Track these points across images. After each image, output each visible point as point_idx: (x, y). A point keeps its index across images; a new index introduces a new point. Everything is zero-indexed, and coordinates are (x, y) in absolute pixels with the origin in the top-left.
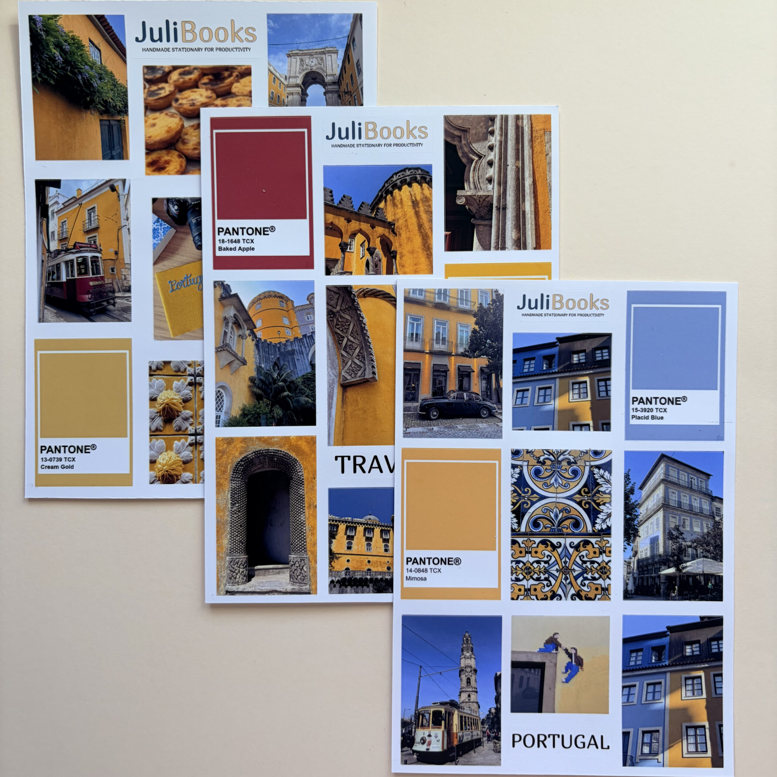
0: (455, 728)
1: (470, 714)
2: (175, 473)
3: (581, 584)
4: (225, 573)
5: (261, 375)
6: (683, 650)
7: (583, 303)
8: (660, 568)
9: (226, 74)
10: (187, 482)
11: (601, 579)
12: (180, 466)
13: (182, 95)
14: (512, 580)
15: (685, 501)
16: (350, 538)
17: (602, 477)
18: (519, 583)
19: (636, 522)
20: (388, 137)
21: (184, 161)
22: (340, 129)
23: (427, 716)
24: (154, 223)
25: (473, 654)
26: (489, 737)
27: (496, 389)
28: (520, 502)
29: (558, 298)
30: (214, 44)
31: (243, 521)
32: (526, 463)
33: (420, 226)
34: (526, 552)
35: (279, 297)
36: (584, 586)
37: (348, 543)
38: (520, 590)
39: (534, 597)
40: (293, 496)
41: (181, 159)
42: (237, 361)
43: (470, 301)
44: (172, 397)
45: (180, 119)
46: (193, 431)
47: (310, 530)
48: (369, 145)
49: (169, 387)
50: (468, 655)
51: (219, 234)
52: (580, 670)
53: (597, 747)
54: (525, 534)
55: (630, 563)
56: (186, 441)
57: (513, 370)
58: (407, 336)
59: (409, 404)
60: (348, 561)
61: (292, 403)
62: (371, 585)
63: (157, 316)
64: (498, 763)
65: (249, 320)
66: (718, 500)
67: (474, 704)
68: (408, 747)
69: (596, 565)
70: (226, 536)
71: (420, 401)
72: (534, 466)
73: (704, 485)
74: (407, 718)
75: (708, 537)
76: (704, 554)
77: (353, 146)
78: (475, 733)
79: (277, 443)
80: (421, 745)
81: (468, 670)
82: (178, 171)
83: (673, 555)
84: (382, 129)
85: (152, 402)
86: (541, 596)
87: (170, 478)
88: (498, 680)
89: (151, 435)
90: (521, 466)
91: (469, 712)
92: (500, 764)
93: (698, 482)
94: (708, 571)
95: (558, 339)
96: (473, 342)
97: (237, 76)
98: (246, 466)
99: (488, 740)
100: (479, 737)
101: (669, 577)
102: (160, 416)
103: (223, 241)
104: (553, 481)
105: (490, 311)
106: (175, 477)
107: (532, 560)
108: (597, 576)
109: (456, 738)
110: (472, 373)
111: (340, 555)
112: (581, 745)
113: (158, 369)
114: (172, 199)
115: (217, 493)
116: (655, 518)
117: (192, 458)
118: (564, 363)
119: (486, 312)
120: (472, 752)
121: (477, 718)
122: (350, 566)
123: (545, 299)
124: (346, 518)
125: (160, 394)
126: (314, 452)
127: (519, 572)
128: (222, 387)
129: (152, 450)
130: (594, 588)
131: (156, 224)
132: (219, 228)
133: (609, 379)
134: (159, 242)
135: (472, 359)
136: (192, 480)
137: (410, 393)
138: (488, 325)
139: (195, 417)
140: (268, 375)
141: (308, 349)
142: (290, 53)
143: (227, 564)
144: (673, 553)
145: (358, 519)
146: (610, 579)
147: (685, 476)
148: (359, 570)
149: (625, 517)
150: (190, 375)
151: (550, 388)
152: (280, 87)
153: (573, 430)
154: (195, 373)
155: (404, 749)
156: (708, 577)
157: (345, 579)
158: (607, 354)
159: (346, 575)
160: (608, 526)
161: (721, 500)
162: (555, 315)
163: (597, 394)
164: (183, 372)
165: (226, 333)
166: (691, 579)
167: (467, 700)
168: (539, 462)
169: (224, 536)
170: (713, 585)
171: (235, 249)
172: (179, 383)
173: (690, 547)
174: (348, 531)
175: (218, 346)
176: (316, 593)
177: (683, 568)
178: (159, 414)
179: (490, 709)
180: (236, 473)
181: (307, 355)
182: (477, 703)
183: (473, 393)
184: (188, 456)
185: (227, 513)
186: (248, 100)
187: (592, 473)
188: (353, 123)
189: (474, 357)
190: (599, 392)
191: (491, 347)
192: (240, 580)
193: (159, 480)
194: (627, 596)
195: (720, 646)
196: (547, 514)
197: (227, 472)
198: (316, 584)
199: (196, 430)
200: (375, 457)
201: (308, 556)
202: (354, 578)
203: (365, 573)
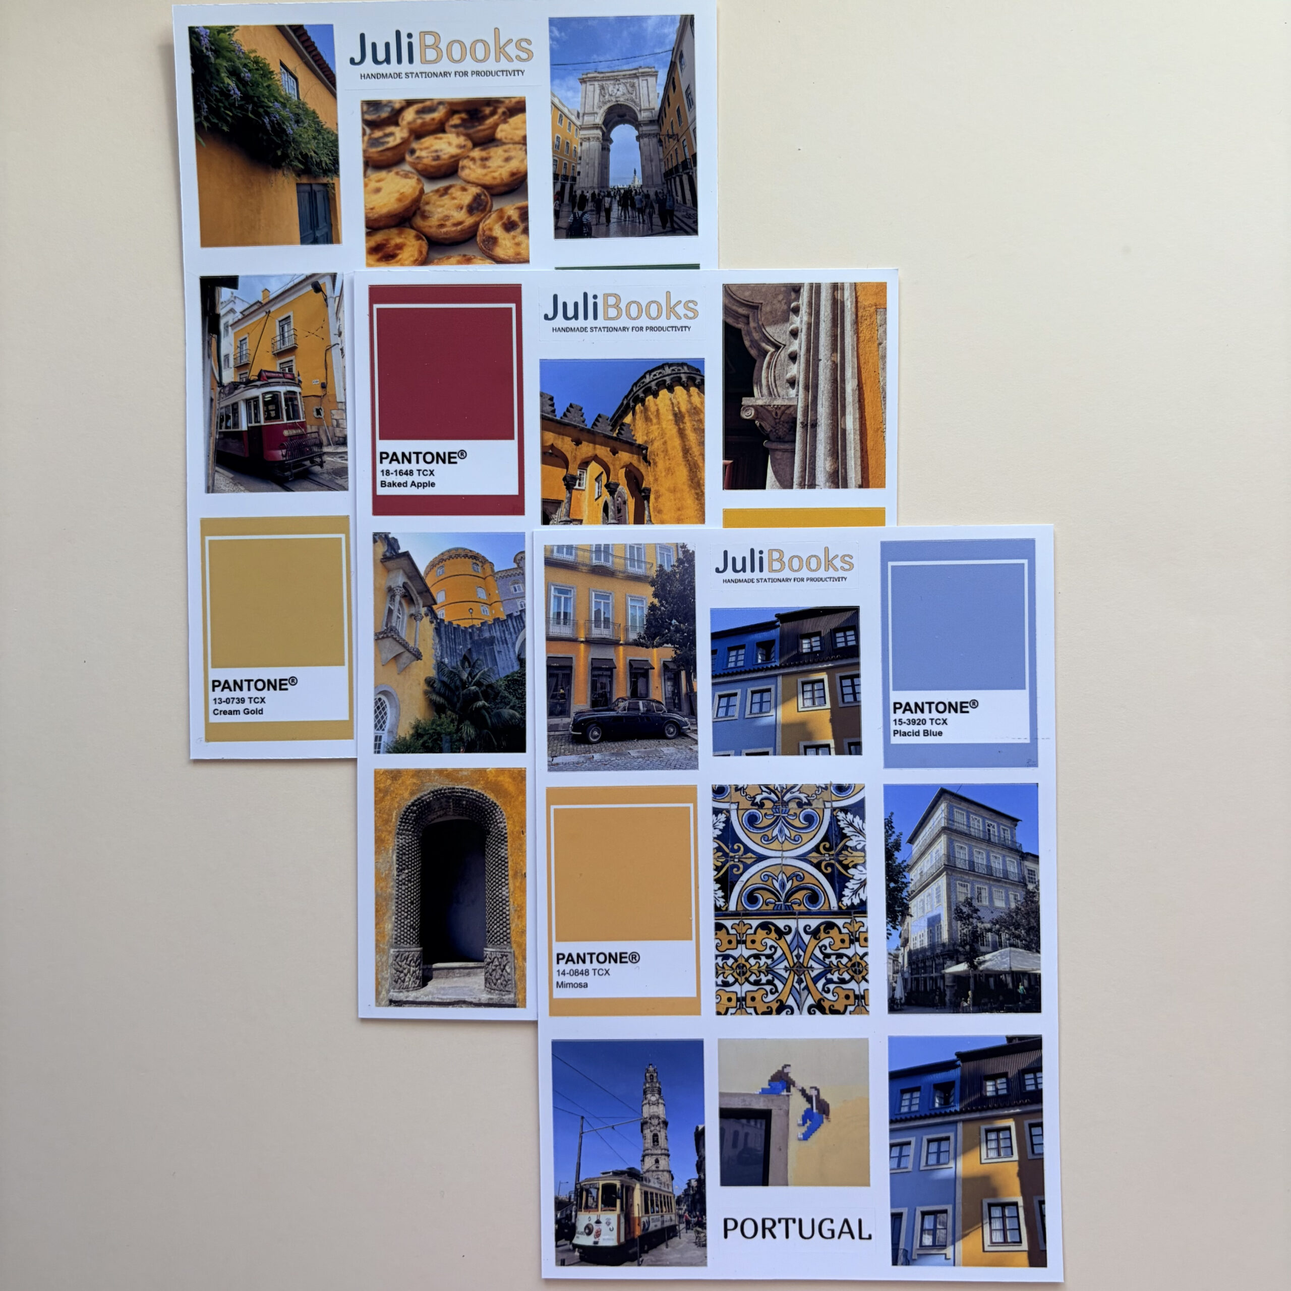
0: (637, 1210)
1: (660, 1189)
3: (823, 989)
4: (388, 973)
5: (443, 675)
6: (982, 1088)
7: (814, 562)
8: (944, 963)
11: (853, 982)
14: (717, 985)
15: (980, 860)
17: (851, 824)
18: (728, 989)
19: (905, 894)
23: (594, 1192)
25: (661, 1097)
26: (688, 1223)
27: (687, 694)
28: (728, 865)
29: (776, 555)
31: (416, 895)
32: (734, 806)
34: (739, 942)
36: (828, 991)
38: (730, 1000)
39: (751, 1010)
40: (490, 859)
42: (408, 655)
43: (645, 562)
50: (653, 1099)
51: (381, 462)
52: (825, 1121)
53: (853, 1237)
54: (735, 914)
55: (896, 957)
57: (713, 665)
58: (551, 616)
59: (556, 721)
61: (491, 719)
64: (702, 1262)
65: (425, 590)
66: (1031, 857)
67: (665, 1173)
68: (566, 1240)
69: (845, 960)
70: (390, 918)
71: (573, 715)
72: (747, 810)
73: (1008, 836)
74: (564, 1196)
75: (1017, 915)
76: (1012, 941)
78: (667, 1217)
79: (467, 778)
80: (585, 1236)
81: (655, 1122)
83: (964, 943)
86: (762, 1008)
88: (700, 1136)
90: (728, 811)
91: (657, 1186)
92: (705, 1265)
93: (999, 832)
94: (1018, 966)
95: (777, 616)
96: (651, 624)
98: (419, 812)
99: (688, 1228)
100: (673, 1223)
101: (957, 977)
103: (388, 472)
104: (776, 832)
105: (675, 576)
107: (747, 953)
108: (846, 976)
109: (639, 1225)
110: (651, 671)
112: (828, 1234)
115: (376, 852)
116: (933, 887)
118: (788, 653)
119: (669, 578)
120: (663, 1247)
121: (669, 1195)
123: (757, 556)
126: (522, 792)
127: (728, 972)
128: (385, 693)
130: (843, 996)
132: (381, 453)
133: (858, 676)
135: (650, 649)
137: (557, 703)
138: (673, 598)
140: (453, 674)
143: (391, 961)
144: (964, 940)
146: (867, 981)
147: (978, 821)
149: (888, 886)
151: (769, 690)
153: (806, 754)
155: (560, 1243)
156: (1017, 976)
158: (853, 638)
160: (861, 900)
161: (1036, 858)
162: (773, 580)
163: (840, 699)
166: (992, 980)
167: (654, 1168)
168: (753, 804)
169: (386, 917)
170: (1025, 988)
173: (990, 930)
175: (379, 629)
176: (525, 1006)
177: (980, 963)
179: (690, 1180)
180: (405, 823)
181: (514, 645)
182: (669, 1172)
183: (653, 701)
185: (392, 884)
187: (834, 820)
189: (653, 647)
190: (843, 695)
191: (678, 630)
192: (411, 984)
194: (894, 1006)
195: (1039, 1081)
196: (769, 882)
197: (391, 821)
198: (525, 992)
201: (512, 951)
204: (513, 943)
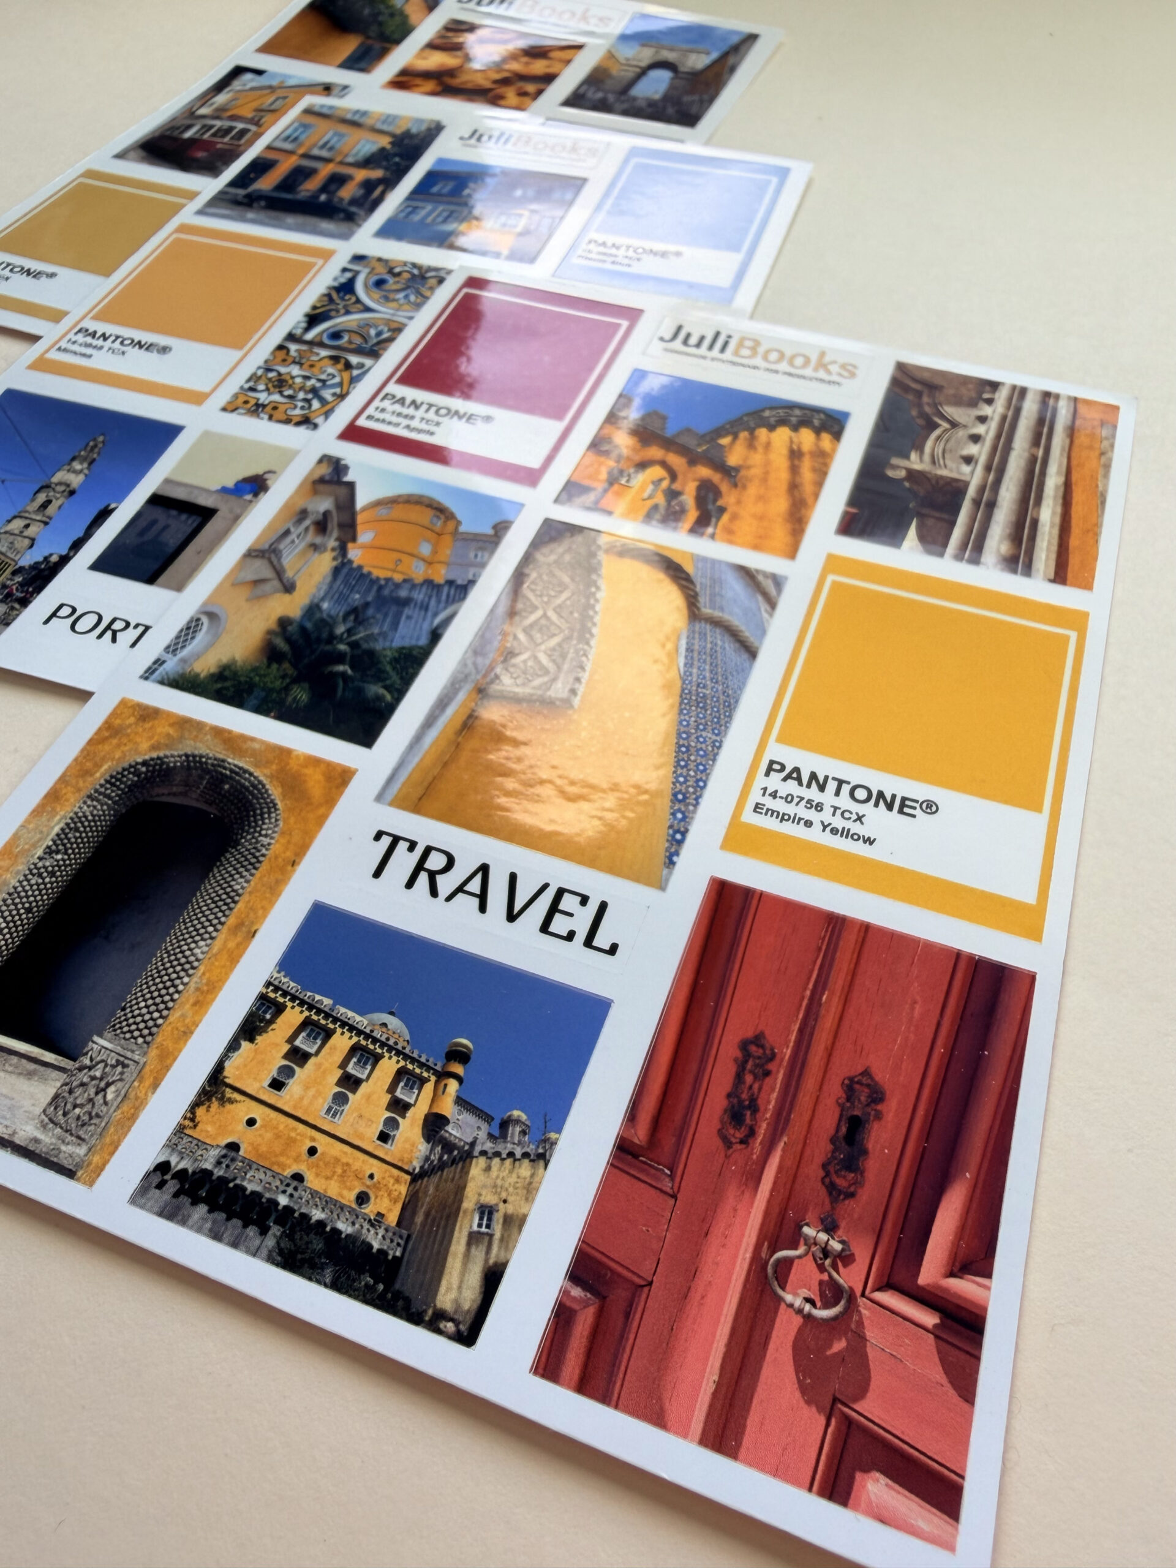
5: (310, 620)
22: (688, 335)
35: (436, 509)
37: (283, 1070)
40: (211, 887)
42: (276, 583)
47: (197, 989)
48: (733, 364)
51: (380, 401)
60: (251, 1122)
61: (344, 690)
62: (275, 1230)
65: (349, 526)
77: (704, 358)
79: (254, 754)
98: (145, 778)
103: (382, 410)
111: (235, 1096)
115: (34, 811)
122: (249, 1142)
124: (318, 997)
126: (331, 801)
128: (212, 616)
132: (387, 395)
140: (326, 623)
141: (442, 605)
145: (350, 1014)
148: (267, 1165)
157: (207, 1173)
159: (219, 1163)
165: (287, 533)
174: (303, 1034)
175: (256, 548)
176: (91, 1183)
180: (113, 785)
181: (435, 615)
185: (20, 868)
188: (718, 333)
197: (92, 775)
198: (112, 1153)
200: (484, 869)
201: (143, 1060)
202: (236, 1186)
203: (278, 1183)
204: (154, 1046)
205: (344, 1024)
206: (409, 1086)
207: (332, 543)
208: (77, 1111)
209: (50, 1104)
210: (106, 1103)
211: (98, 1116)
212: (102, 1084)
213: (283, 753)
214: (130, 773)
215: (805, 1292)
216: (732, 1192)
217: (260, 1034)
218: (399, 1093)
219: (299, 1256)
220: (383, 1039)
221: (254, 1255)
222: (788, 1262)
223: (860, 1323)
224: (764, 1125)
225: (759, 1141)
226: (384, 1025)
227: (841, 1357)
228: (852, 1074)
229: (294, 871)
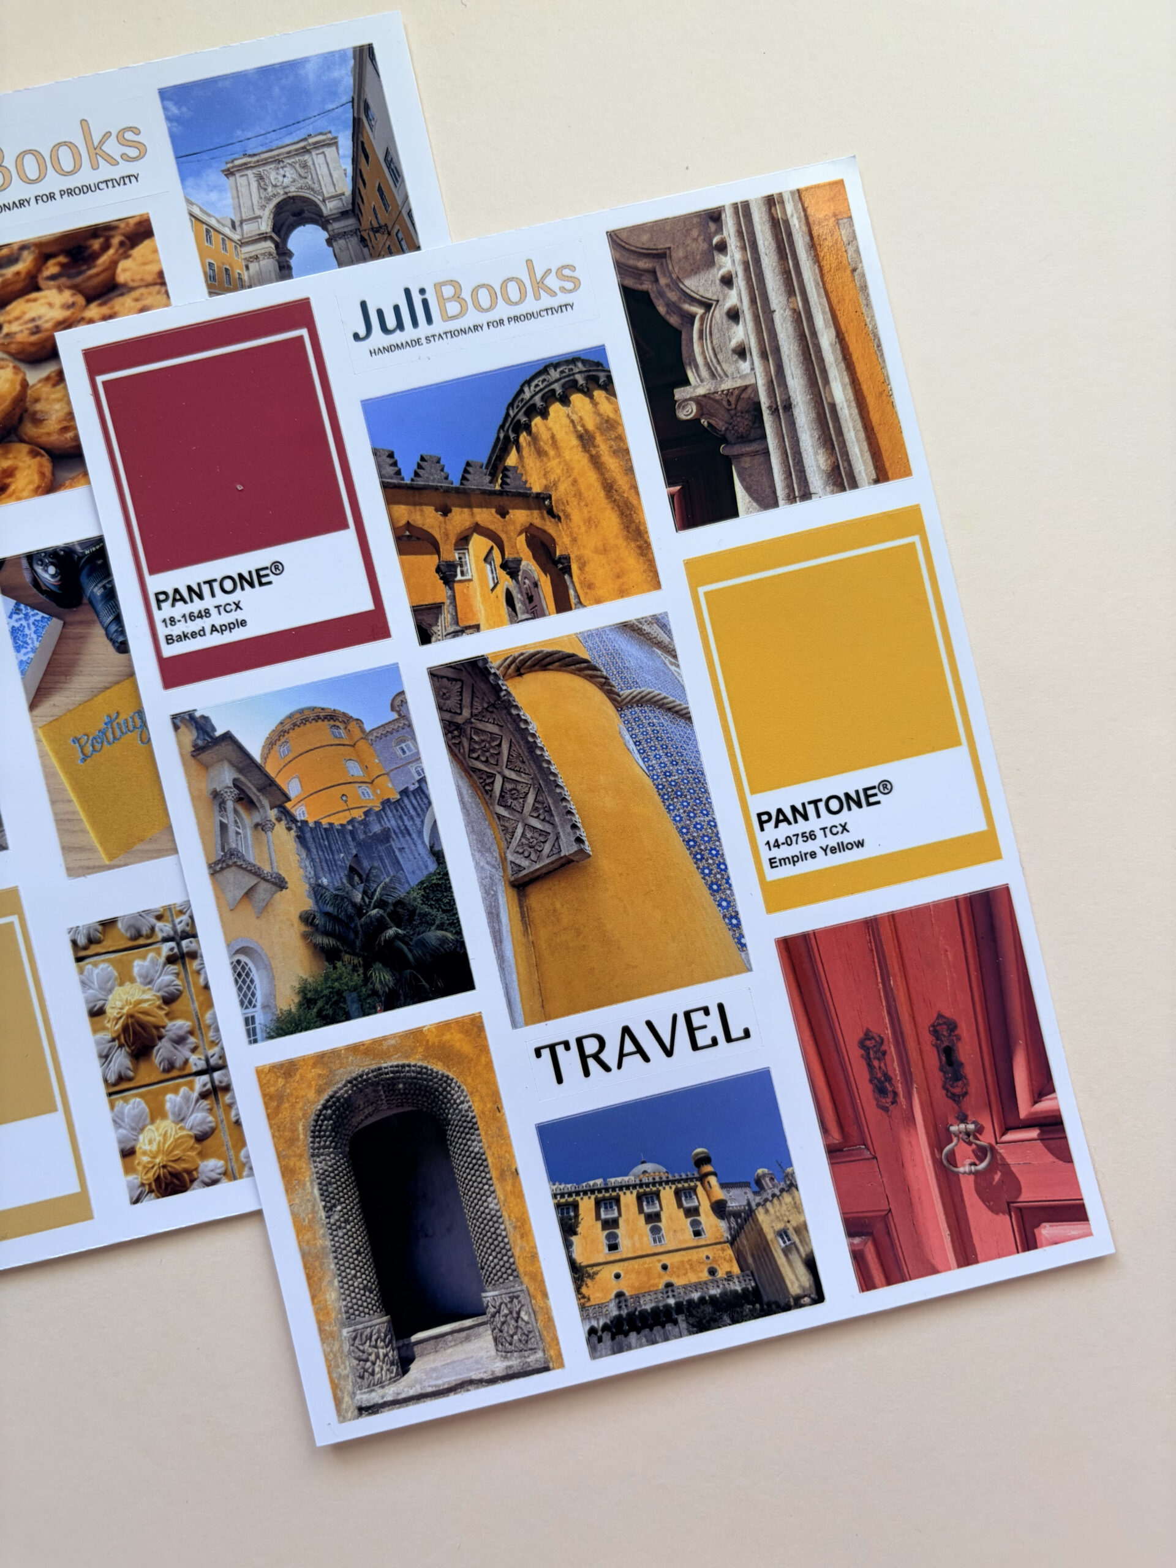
2: (184, 1165)
4: (347, 1368)
5: (325, 903)
9: (96, 244)
10: (214, 1182)
12: (192, 1148)
13: (8, 313)
16: (610, 1225)
20: (492, 306)
21: (45, 462)
22: (380, 313)
24: (10, 617)
30: (54, 182)
31: (360, 1240)
33: (609, 488)
35: (325, 717)
37: (608, 1237)
40: (459, 1162)
41: (38, 459)
42: (264, 885)
44: (137, 997)
45: (14, 367)
46: (202, 1065)
47: (515, 1228)
48: (453, 334)
49: (125, 977)
51: (160, 608)
56: (192, 1089)
60: (617, 1276)
61: (410, 950)
62: (681, 1318)
63: (64, 823)
65: (269, 785)
70: (331, 1282)
77: (418, 342)
79: (396, 1049)
82: (38, 487)
84: (475, 292)
85: (96, 1019)
87: (176, 1182)
89: (110, 1094)
97: (122, 244)
98: (338, 1117)
102: (121, 1046)
103: (172, 621)
106: (185, 1175)
111: (595, 1269)
113: (91, 941)
114: (39, 552)
115: (287, 1191)
117: (213, 1124)
122: (624, 1286)
124: (591, 1183)
125: (110, 997)
126: (483, 1049)
128: (243, 950)
129: (120, 1127)
131: (15, 617)
132: (157, 595)
134: (31, 655)
136: (225, 1174)
139: (197, 1032)
140: (340, 899)
141: (418, 821)
142: (229, 165)
143: (346, 1347)
145: (619, 1179)
148: (646, 1290)
150: (166, 940)
152: (225, 249)
154: (175, 931)
157: (618, 1318)
159: (620, 1308)
164: (148, 937)
165: (223, 827)
169: (325, 1283)
171: (202, 632)
172: (147, 963)
174: (602, 1210)
175: (214, 860)
176: (562, 1365)
178: (117, 1043)
180: (320, 1137)
181: (420, 833)
184: (203, 1122)
185: (322, 1231)
186: (159, 292)
188: (407, 292)
192: (385, 1375)
193: (151, 1191)
197: (298, 1139)
198: (558, 1344)
199: (207, 1060)
200: (626, 1031)
201: (524, 1287)
202: (640, 1312)
203: (661, 1295)
204: (522, 1276)
205: (621, 1188)
206: (689, 1197)
207: (273, 814)
208: (516, 1337)
209: (496, 1345)
210: (527, 1323)
211: (530, 1332)
212: (515, 1315)
213: (416, 1035)
214: (323, 1121)
215: (968, 1161)
216: (903, 1136)
217: (577, 1227)
218: (686, 1204)
219: (704, 1321)
220: (651, 1180)
221: (681, 1336)
222: (952, 1153)
223: (1003, 1158)
224: (900, 1085)
225: (901, 1096)
226: (645, 1172)
227: (1002, 1181)
228: (932, 1021)
229: (504, 1114)
